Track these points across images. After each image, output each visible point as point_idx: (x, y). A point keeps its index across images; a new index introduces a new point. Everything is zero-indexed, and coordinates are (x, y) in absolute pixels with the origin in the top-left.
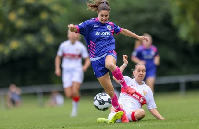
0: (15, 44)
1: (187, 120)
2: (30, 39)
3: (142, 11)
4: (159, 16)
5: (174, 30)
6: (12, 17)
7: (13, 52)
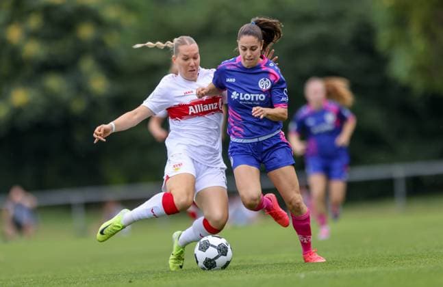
0: (20, 96)
1: (411, 264)
2: (55, 83)
3: (307, 19)
4: (344, 31)
5: (379, 61)
6: (14, 34)
7: (17, 112)
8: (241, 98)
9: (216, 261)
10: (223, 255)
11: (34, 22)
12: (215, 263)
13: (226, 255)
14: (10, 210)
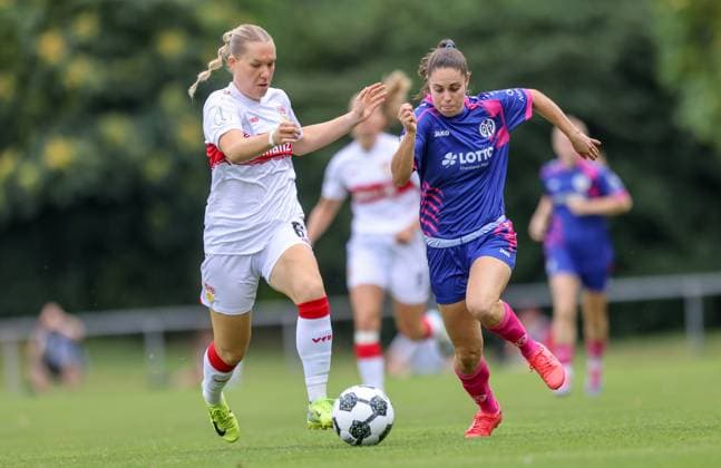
0: (59, 152)
1: (710, 442)
2: (117, 130)
6: (51, 48)
7: (55, 177)
8: (462, 161)
9: (370, 424)
10: (381, 414)
11: (85, 27)
12: (369, 428)
13: (385, 414)
14: (40, 343)
